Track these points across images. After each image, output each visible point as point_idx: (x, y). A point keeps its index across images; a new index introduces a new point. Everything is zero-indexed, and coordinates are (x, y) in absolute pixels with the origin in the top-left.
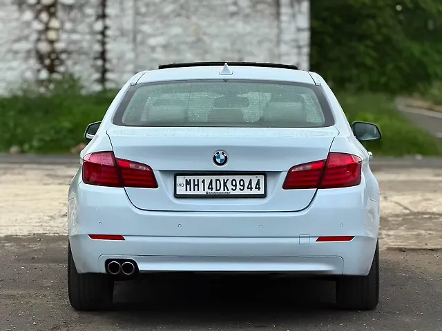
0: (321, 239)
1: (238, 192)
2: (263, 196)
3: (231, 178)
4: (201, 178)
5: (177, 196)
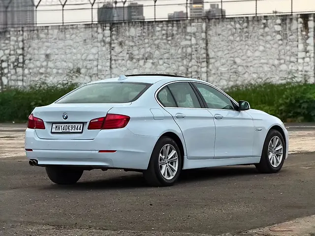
0: (100, 151)
1: (73, 131)
2: (81, 133)
3: (71, 125)
4: (61, 125)
5: (52, 133)
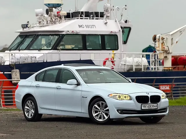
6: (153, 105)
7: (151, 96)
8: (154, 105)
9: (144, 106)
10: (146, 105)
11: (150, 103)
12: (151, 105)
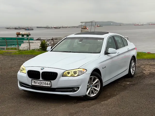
6: (45, 82)
7: (43, 73)
8: (47, 82)
9: (34, 82)
10: (37, 81)
11: (41, 79)
12: (42, 81)
